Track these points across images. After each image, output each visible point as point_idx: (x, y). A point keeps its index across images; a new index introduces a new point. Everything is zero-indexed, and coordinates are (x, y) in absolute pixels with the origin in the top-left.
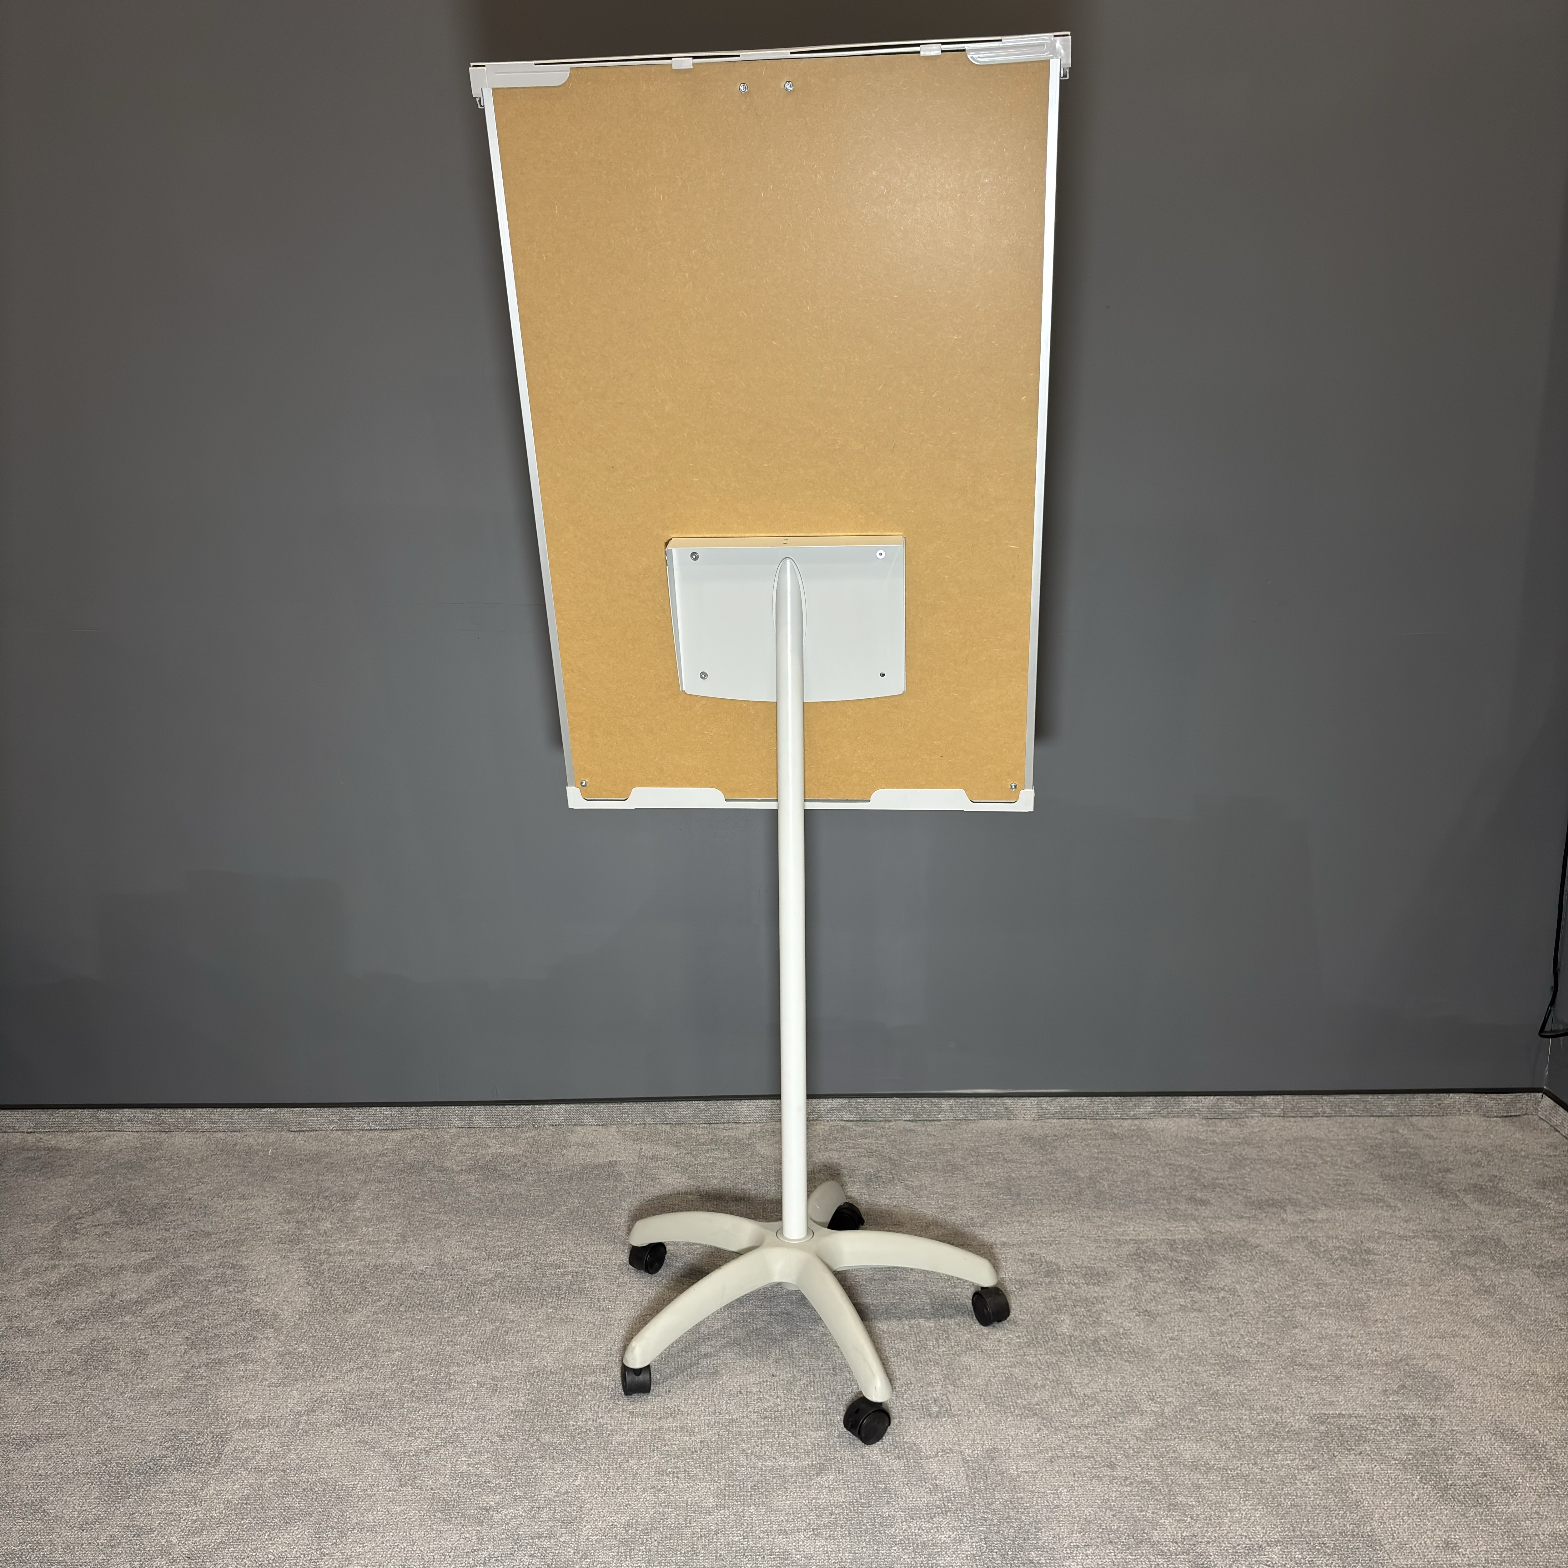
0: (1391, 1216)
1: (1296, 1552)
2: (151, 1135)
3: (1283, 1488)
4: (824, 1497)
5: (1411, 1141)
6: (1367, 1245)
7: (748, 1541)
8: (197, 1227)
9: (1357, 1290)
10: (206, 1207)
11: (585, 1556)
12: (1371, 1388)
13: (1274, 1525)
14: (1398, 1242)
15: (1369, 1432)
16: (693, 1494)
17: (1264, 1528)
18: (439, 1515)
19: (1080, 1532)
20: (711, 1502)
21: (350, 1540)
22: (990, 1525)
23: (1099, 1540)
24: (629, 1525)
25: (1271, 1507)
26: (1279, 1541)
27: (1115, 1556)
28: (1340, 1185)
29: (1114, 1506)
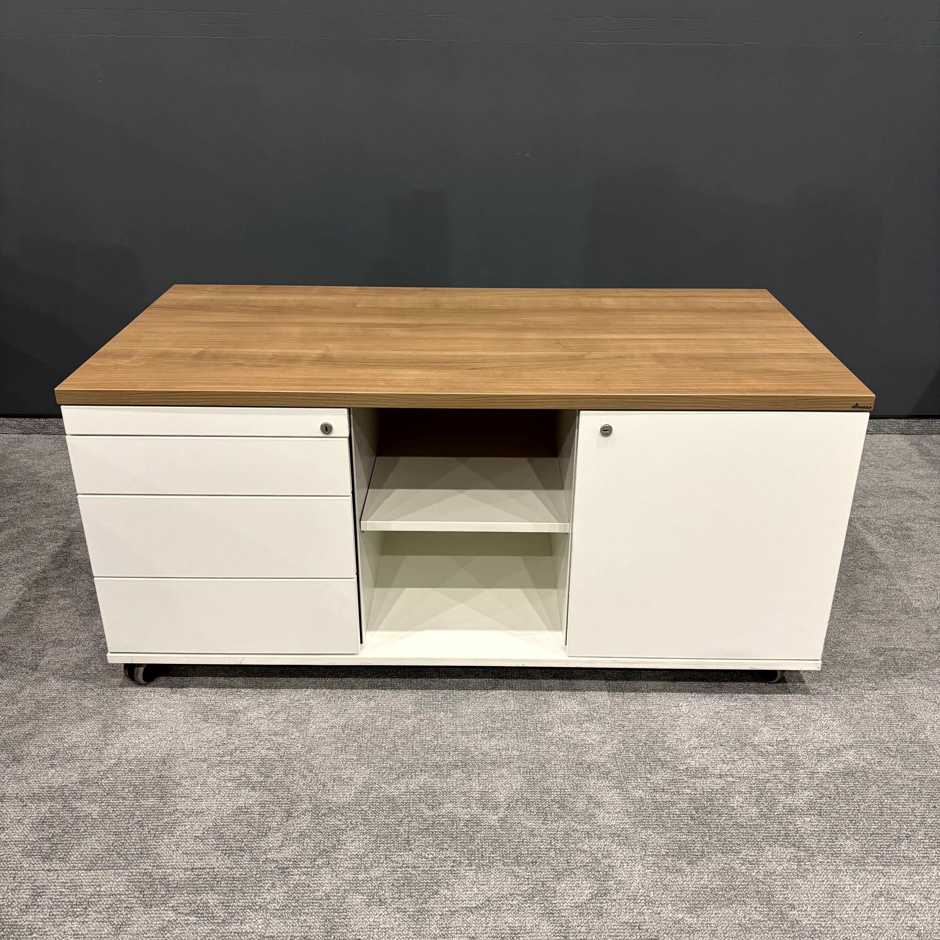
0: (923, 504)
1: (867, 754)
2: (16, 436)
3: (853, 705)
4: (498, 708)
5: (933, 452)
6: (906, 524)
7: (437, 740)
8: (41, 500)
9: (901, 556)
10: (49, 486)
11: (310, 750)
12: (916, 629)
13: (849, 733)
14: (929, 522)
15: (917, 662)
16: (397, 703)
17: (840, 735)
18: (199, 715)
19: (698, 737)
20: (410, 709)
21: (129, 734)
22: (626, 731)
23: (712, 743)
24: (345, 727)
25: (845, 718)
26: (852, 745)
27: (725, 756)
28: (882, 482)
29: (723, 716)
